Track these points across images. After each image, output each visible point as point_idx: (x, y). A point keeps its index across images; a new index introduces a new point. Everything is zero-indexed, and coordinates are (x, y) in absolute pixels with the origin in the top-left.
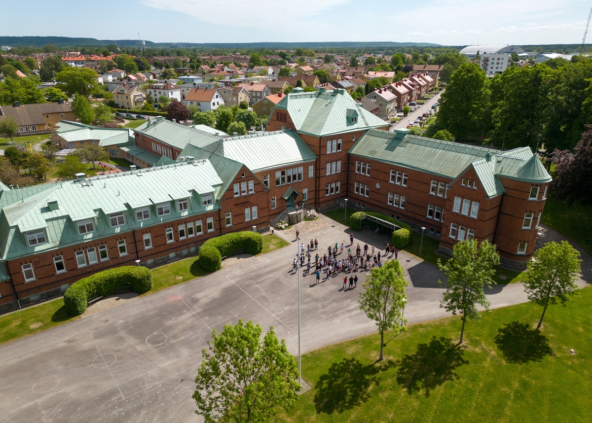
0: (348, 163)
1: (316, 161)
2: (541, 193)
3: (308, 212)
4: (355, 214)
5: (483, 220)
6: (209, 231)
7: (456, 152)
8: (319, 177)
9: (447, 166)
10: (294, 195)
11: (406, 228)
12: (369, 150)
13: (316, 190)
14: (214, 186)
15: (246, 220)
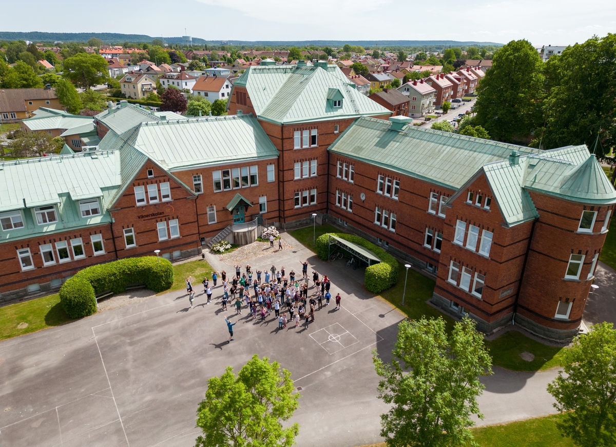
0: (329, 164)
1: (278, 159)
2: (600, 222)
3: (265, 229)
4: (323, 236)
5: (499, 260)
6: (96, 254)
7: (471, 150)
8: (283, 182)
9: (455, 171)
10: (242, 205)
11: (387, 262)
12: (354, 146)
13: (279, 200)
14: (103, 189)
15: (161, 239)
